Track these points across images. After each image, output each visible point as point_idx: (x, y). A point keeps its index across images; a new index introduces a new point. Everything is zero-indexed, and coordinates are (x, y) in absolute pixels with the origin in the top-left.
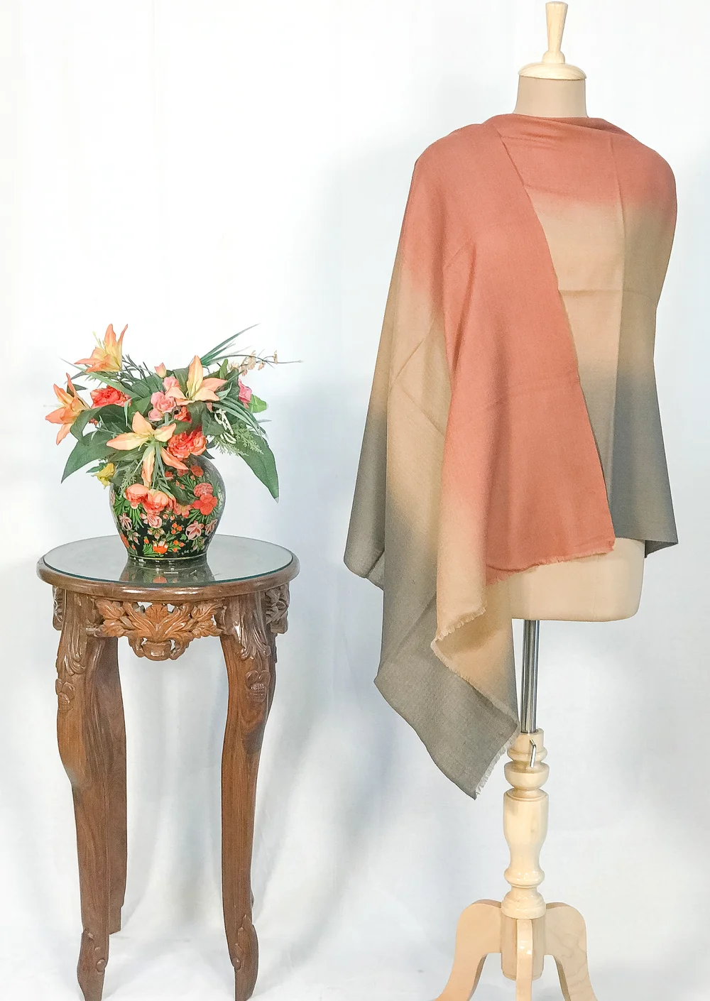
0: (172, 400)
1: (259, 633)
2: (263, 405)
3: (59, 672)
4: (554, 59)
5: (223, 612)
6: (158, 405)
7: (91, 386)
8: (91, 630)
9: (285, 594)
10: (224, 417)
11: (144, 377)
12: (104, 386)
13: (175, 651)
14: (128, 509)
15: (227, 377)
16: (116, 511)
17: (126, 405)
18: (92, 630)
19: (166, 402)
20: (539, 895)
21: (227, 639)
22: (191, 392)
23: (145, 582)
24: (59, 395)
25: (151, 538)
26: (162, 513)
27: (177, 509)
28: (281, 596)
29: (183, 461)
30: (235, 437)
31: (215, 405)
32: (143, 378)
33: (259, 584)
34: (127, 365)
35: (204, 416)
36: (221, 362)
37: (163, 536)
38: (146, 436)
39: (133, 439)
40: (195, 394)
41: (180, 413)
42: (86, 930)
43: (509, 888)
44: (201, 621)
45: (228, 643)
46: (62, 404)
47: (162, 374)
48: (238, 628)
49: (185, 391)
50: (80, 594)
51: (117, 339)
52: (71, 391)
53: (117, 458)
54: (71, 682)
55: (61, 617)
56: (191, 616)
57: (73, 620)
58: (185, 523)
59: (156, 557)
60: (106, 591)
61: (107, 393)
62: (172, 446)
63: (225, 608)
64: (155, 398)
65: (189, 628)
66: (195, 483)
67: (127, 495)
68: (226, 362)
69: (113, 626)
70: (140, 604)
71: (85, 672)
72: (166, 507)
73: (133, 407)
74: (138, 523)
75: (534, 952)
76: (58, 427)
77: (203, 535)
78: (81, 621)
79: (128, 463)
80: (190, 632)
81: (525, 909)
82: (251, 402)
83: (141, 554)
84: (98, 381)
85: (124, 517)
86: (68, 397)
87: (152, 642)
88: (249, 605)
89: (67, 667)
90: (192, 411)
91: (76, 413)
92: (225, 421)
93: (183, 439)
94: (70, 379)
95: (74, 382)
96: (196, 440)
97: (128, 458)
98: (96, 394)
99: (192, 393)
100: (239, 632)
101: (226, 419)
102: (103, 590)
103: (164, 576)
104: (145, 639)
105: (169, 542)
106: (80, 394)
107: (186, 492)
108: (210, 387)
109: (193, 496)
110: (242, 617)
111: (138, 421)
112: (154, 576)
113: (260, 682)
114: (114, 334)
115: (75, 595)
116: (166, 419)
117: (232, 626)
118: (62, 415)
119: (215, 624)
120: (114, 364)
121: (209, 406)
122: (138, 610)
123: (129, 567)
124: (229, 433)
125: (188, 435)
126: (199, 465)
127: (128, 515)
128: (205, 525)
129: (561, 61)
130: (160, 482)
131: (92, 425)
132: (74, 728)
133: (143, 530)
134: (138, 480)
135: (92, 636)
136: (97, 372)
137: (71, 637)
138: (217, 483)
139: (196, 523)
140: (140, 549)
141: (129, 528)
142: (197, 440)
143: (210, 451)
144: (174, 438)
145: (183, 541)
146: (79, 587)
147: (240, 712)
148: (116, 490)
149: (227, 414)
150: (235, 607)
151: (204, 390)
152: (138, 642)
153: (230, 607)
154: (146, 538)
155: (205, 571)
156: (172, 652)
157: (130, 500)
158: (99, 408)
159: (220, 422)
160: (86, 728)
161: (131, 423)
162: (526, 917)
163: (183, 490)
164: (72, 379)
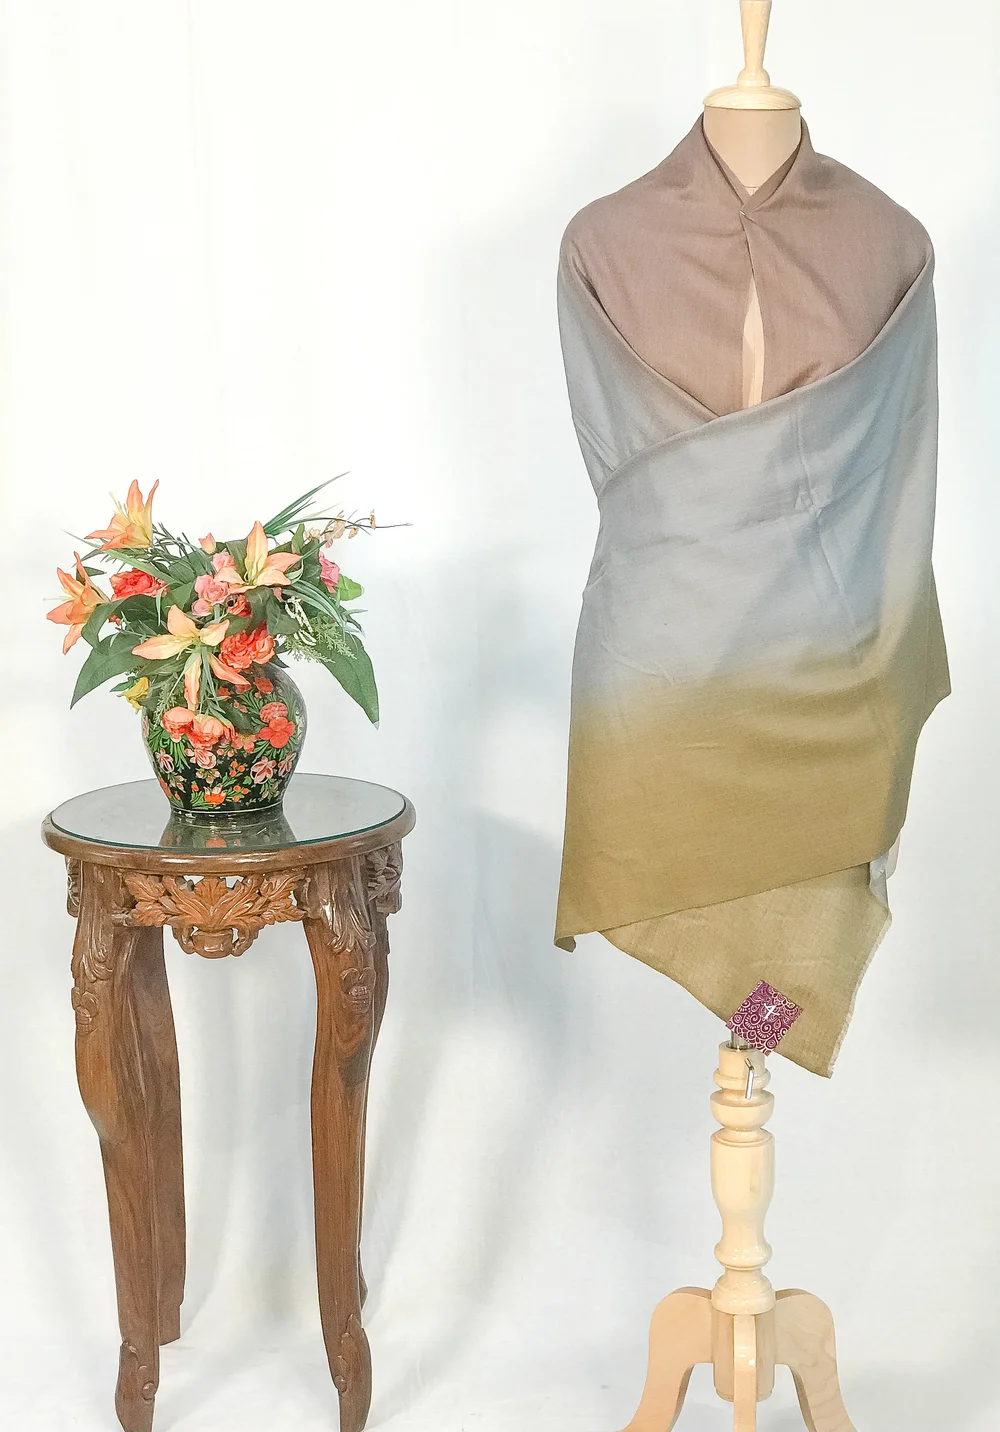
0: (224, 585)
1: (357, 914)
2: (357, 590)
3: (76, 976)
4: (753, 81)
5: (306, 885)
6: (205, 595)
7: (110, 570)
8: (118, 916)
9: (395, 856)
10: (299, 608)
11: (185, 553)
12: (128, 568)
13: (238, 944)
14: (168, 742)
15: (304, 550)
16: (150, 745)
17: (158, 595)
18: (120, 917)
19: (216, 590)
20: (764, 1279)
21: (313, 925)
22: (252, 573)
23: (195, 846)
24: (64, 582)
25: (202, 784)
26: (215, 747)
27: (236, 741)
28: (389, 859)
29: (242, 673)
30: (315, 637)
31: (285, 592)
32: (183, 555)
33: (356, 844)
34: (161, 537)
35: (270, 607)
36: (294, 530)
37: (218, 780)
38: (188, 639)
39: (170, 644)
40: (256, 577)
41: (236, 605)
42: (126, 1342)
43: (722, 1271)
44: (275, 900)
45: (314, 930)
46: (69, 596)
47: (210, 549)
48: (327, 908)
49: (243, 572)
50: (102, 867)
51: (145, 501)
52: (83, 576)
53: (148, 669)
54: (92, 992)
55: (77, 898)
56: (259, 893)
57: (92, 903)
58: (249, 760)
59: (210, 810)
60: (139, 861)
61: (133, 579)
62: (226, 652)
63: (309, 880)
64: (200, 584)
65: (256, 910)
66: (261, 703)
67: (164, 723)
68: (302, 529)
69: (150, 910)
70: (187, 878)
71: (113, 974)
72: (220, 738)
73: (168, 599)
74: (182, 763)
75: (759, 1361)
76: (65, 629)
77: (275, 776)
78: (104, 904)
79: (164, 678)
80: (259, 915)
81: (746, 1300)
82: (340, 585)
83: (188, 806)
84: (119, 563)
85: (162, 754)
86: (78, 585)
87: (208, 932)
88: (344, 875)
89: (87, 971)
90: (252, 601)
91: (89, 608)
92: (299, 613)
93: (242, 640)
94: (79, 561)
95: (86, 563)
96: (259, 643)
97: (163, 671)
98: (115, 579)
99: (254, 573)
100: (328, 914)
101: (301, 610)
102: (134, 860)
103: (222, 836)
104: (196, 929)
105: (228, 788)
106: (95, 580)
107: (248, 716)
108: (277, 567)
109: (260, 723)
110: (334, 892)
111: (177, 619)
112: (208, 838)
113: (362, 984)
114: (140, 494)
115: (95, 868)
116: (217, 613)
117: (319, 906)
118: (69, 613)
119: (295, 903)
120: (139, 536)
121: (278, 592)
122: (185, 886)
123: (172, 826)
124: (306, 630)
125: (248, 635)
126: (267, 678)
127: (168, 752)
128: (278, 762)
129: (764, 83)
130: (211, 704)
131: (114, 625)
132: (99, 1054)
133: (190, 772)
134: (180, 701)
135: (120, 925)
136: (117, 550)
137: (91, 926)
138: (294, 703)
139: (265, 761)
140: (186, 797)
141: (171, 770)
142: (261, 642)
143: (283, 657)
144: (228, 640)
145: (247, 786)
146: (99, 857)
147: (334, 1027)
148: (150, 716)
149: (304, 605)
150: (323, 879)
151: (270, 570)
152: (186, 932)
153: (316, 878)
154: (194, 782)
155: (280, 827)
156: (234, 944)
157: (169, 730)
158: (122, 599)
159: (293, 615)
160: (116, 1054)
161: (165, 618)
162: (746, 1312)
163: (244, 714)
164: (83, 560)
